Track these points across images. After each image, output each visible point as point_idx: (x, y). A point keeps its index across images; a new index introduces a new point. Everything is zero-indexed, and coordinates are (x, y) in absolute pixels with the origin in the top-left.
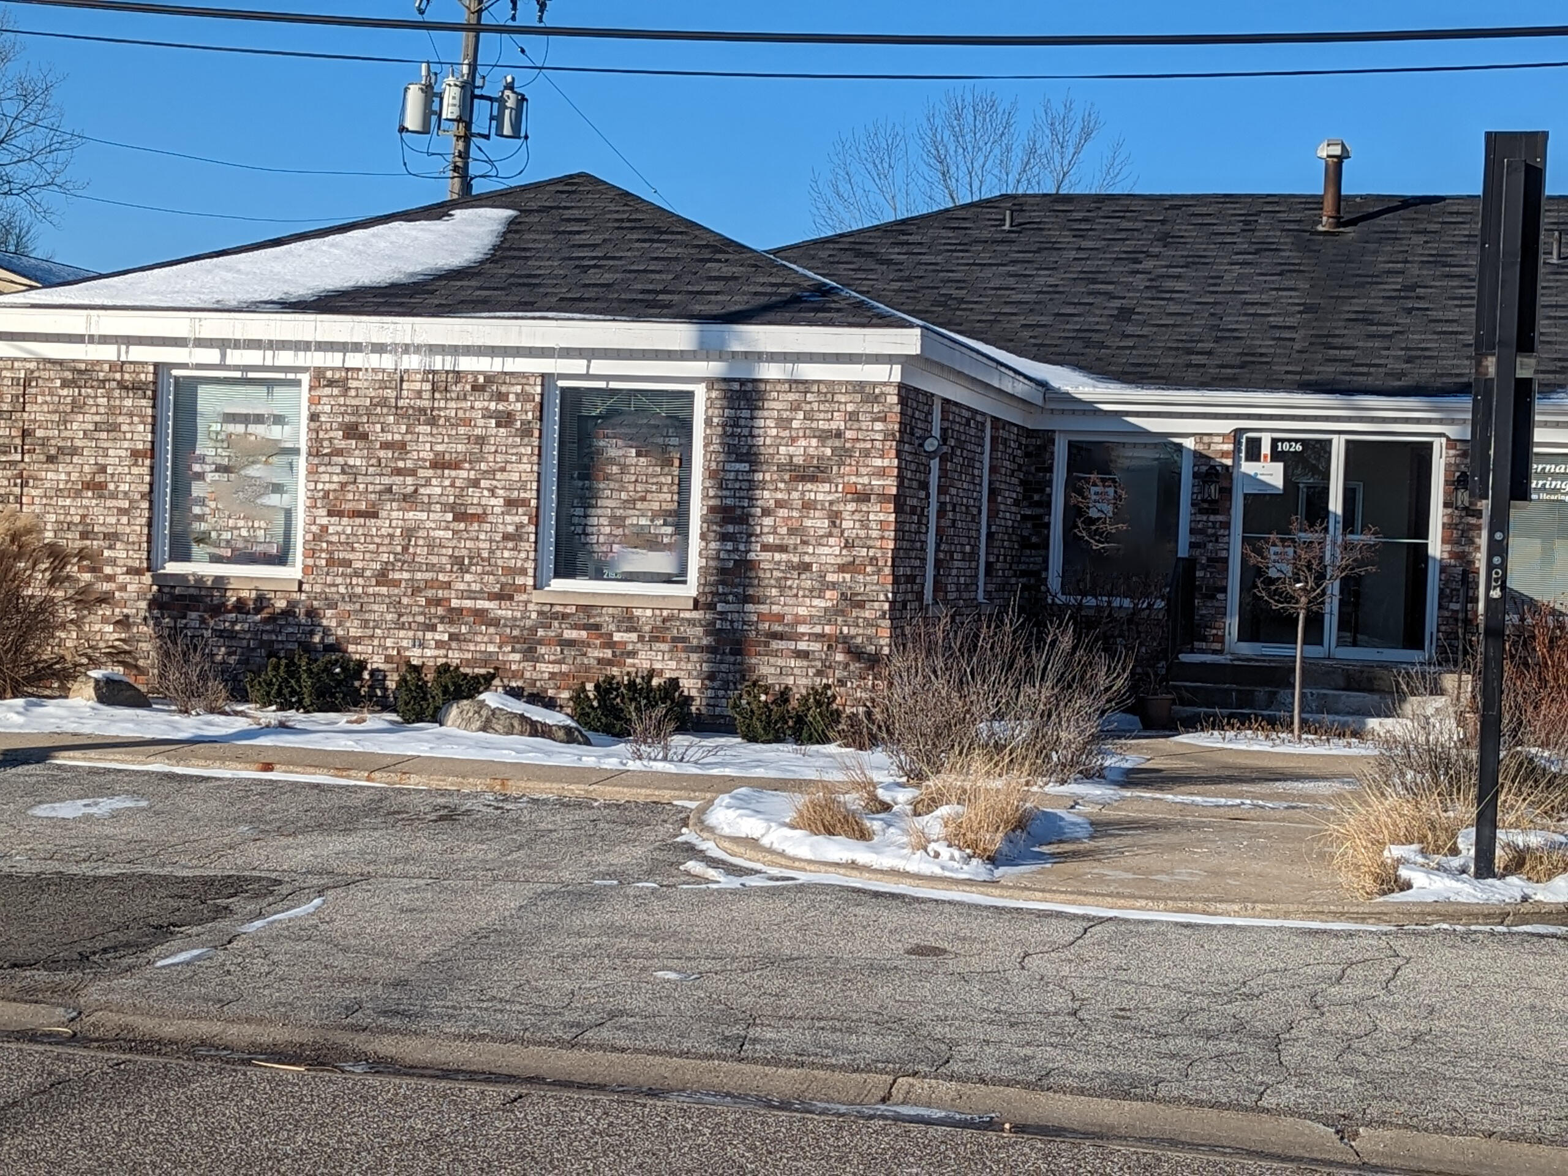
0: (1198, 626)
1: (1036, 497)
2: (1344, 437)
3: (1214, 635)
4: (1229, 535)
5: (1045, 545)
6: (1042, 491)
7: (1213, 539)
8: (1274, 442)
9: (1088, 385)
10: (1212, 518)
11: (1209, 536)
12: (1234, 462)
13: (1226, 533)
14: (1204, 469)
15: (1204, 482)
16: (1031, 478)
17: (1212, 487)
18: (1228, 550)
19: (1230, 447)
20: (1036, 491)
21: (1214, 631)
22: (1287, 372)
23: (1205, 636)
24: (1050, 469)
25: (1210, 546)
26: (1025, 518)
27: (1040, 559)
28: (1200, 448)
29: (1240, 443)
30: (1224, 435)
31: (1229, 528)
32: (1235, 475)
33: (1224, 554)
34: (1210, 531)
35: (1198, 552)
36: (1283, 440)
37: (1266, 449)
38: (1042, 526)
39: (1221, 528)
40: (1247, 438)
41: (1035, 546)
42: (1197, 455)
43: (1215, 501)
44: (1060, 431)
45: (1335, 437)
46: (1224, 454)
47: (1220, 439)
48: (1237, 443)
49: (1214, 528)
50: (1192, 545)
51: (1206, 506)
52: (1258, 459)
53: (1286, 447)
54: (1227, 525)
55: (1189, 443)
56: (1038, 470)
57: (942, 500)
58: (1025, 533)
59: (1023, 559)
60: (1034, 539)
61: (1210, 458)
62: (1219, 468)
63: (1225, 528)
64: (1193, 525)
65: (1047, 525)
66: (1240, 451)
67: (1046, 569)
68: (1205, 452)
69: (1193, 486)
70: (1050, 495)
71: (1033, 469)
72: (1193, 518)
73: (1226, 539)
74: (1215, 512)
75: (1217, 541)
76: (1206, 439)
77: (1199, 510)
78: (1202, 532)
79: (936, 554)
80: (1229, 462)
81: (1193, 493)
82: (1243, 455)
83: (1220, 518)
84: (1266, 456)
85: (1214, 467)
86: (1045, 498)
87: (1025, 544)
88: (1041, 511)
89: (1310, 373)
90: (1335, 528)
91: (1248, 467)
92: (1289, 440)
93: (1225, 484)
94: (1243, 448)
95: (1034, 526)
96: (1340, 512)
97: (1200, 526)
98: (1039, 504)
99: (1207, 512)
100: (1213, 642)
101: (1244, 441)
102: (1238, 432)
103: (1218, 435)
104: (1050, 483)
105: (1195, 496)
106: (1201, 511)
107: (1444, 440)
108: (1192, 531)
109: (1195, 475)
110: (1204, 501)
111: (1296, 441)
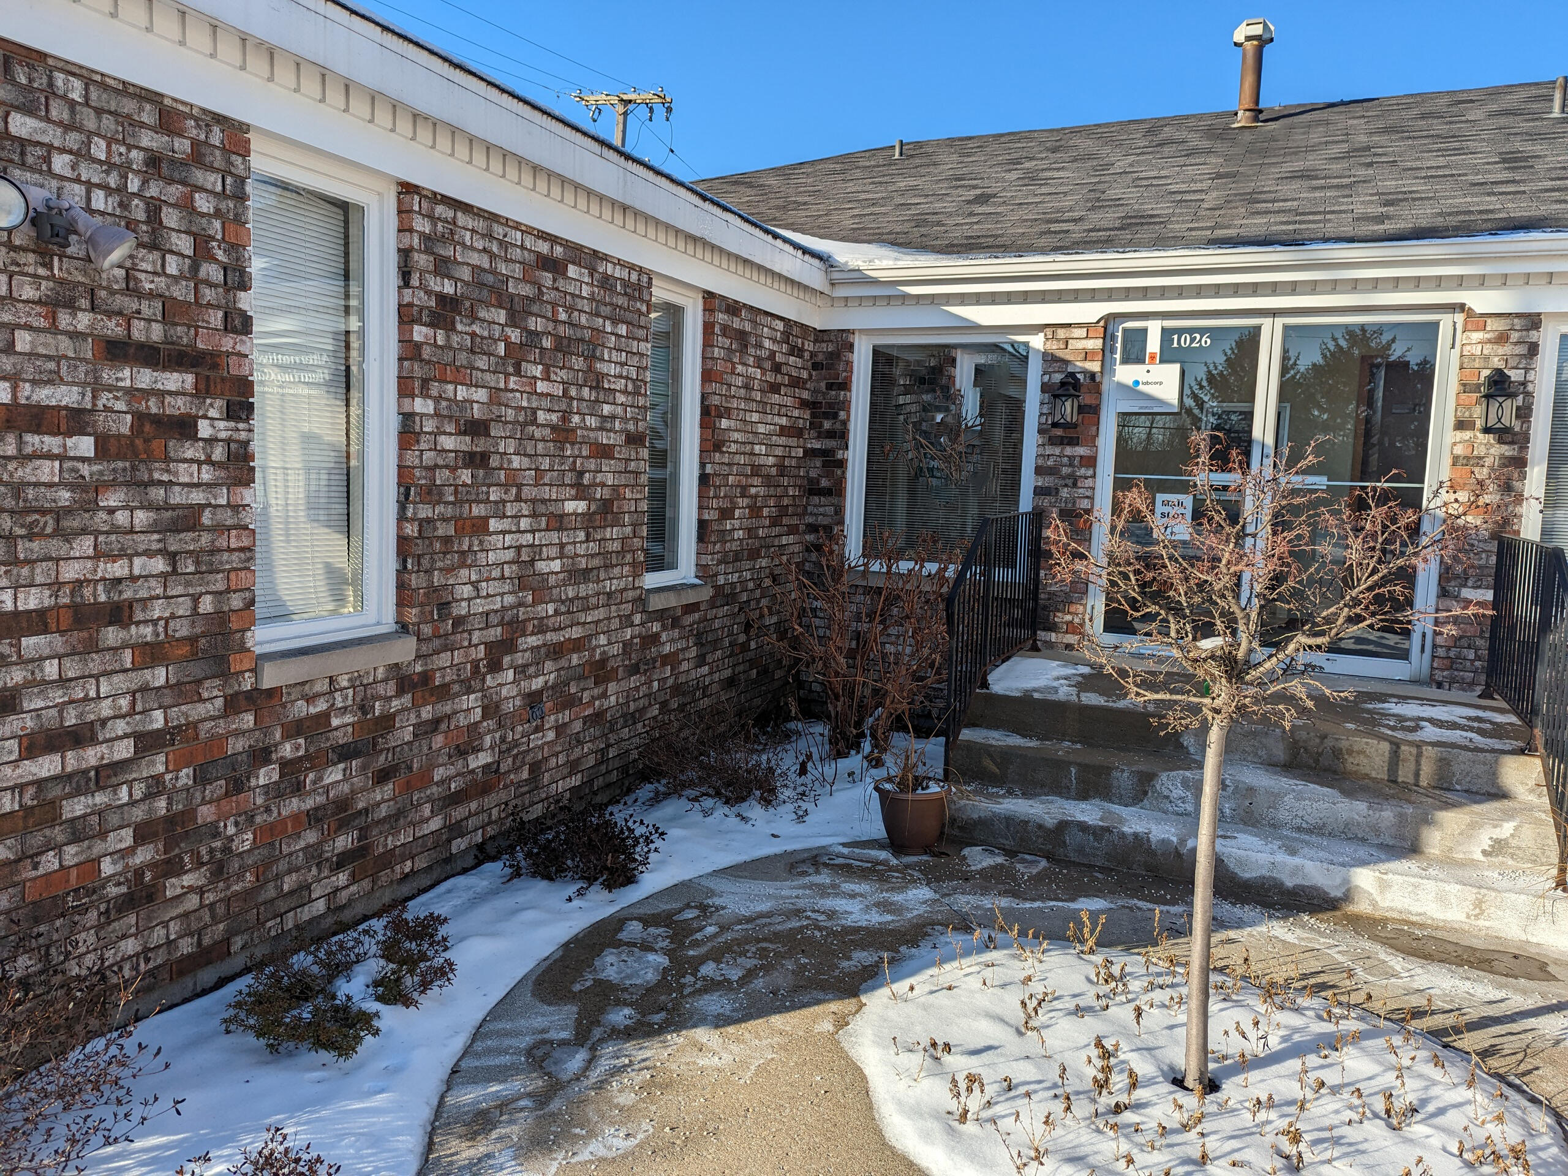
0: (1045, 608)
1: (827, 425)
2: (1280, 322)
3: (1068, 623)
4: (1094, 476)
5: (837, 491)
6: (835, 416)
7: (1070, 482)
8: (1166, 333)
9: (888, 258)
10: (1069, 451)
11: (1064, 478)
12: (1102, 366)
13: (1090, 472)
14: (1058, 377)
15: (1055, 396)
16: (820, 398)
17: (1068, 404)
18: (1091, 498)
19: (1097, 344)
20: (826, 416)
21: (1068, 618)
22: (1191, 229)
23: (1055, 623)
24: (845, 386)
25: (1064, 493)
26: (810, 453)
27: (830, 510)
28: (1053, 347)
29: (1113, 338)
30: (1087, 326)
31: (1094, 466)
32: (1105, 387)
33: (1085, 504)
34: (1065, 470)
35: (1046, 502)
36: (1180, 331)
37: (1153, 345)
38: (835, 465)
39: (1081, 466)
40: (1125, 330)
41: (827, 492)
42: (1050, 359)
43: (1074, 426)
44: (860, 331)
45: (1266, 323)
46: (1087, 355)
47: (1083, 332)
48: (1108, 337)
49: (1071, 465)
50: (1038, 491)
51: (1059, 432)
52: (1140, 360)
53: (1185, 341)
54: (1091, 462)
55: (1037, 342)
56: (830, 387)
57: (407, 409)
58: (813, 474)
59: (810, 509)
60: (824, 483)
61: (1066, 362)
62: (1080, 376)
63: (1087, 467)
64: (1040, 462)
65: (842, 464)
66: (1113, 351)
67: (842, 522)
68: (1060, 354)
69: (1042, 404)
70: (845, 423)
71: (823, 385)
72: (1041, 449)
73: (1089, 483)
74: (1073, 442)
75: (1075, 485)
76: (1061, 333)
77: (1050, 438)
78: (1052, 471)
79: (400, 527)
80: (1095, 366)
81: (1041, 414)
82: (1118, 356)
83: (1081, 451)
84: (1153, 357)
85: (1072, 375)
86: (838, 426)
87: (813, 489)
88: (830, 444)
89: (1228, 227)
90: (1261, 465)
91: (1125, 374)
92: (1191, 331)
93: (1087, 399)
94: (1119, 345)
95: (825, 465)
96: (1270, 441)
97: (1050, 463)
98: (831, 434)
99: (1062, 442)
100: (1067, 632)
101: (1120, 334)
102: (1110, 319)
103: (1079, 325)
104: (845, 405)
105: (1044, 418)
106: (1053, 441)
107: (1460, 318)
108: (1039, 471)
109: (1045, 388)
110: (1055, 425)
111: (1202, 331)
